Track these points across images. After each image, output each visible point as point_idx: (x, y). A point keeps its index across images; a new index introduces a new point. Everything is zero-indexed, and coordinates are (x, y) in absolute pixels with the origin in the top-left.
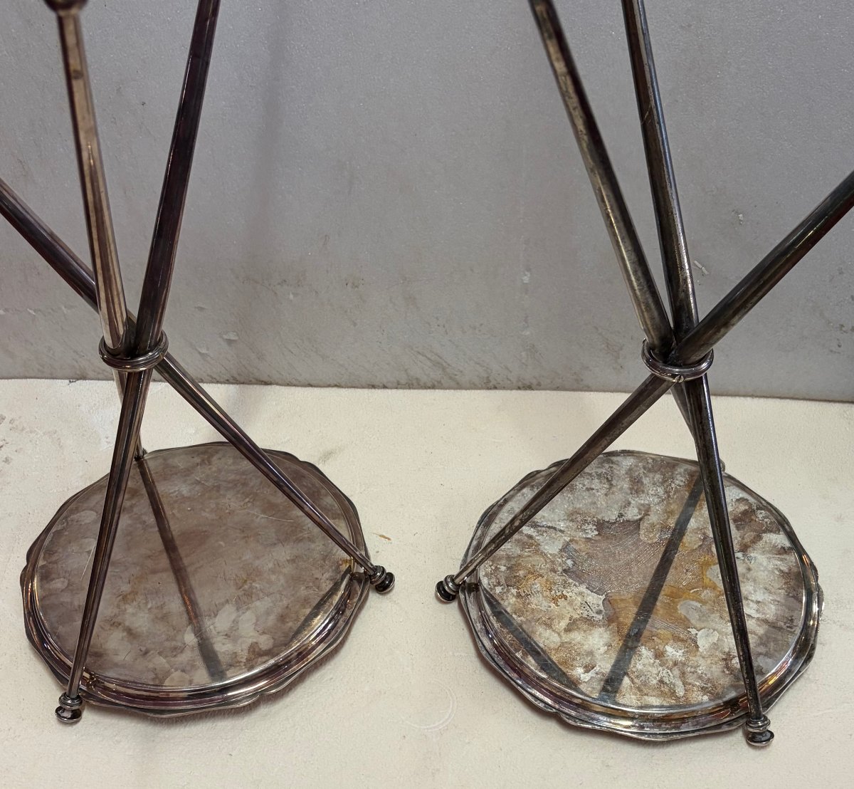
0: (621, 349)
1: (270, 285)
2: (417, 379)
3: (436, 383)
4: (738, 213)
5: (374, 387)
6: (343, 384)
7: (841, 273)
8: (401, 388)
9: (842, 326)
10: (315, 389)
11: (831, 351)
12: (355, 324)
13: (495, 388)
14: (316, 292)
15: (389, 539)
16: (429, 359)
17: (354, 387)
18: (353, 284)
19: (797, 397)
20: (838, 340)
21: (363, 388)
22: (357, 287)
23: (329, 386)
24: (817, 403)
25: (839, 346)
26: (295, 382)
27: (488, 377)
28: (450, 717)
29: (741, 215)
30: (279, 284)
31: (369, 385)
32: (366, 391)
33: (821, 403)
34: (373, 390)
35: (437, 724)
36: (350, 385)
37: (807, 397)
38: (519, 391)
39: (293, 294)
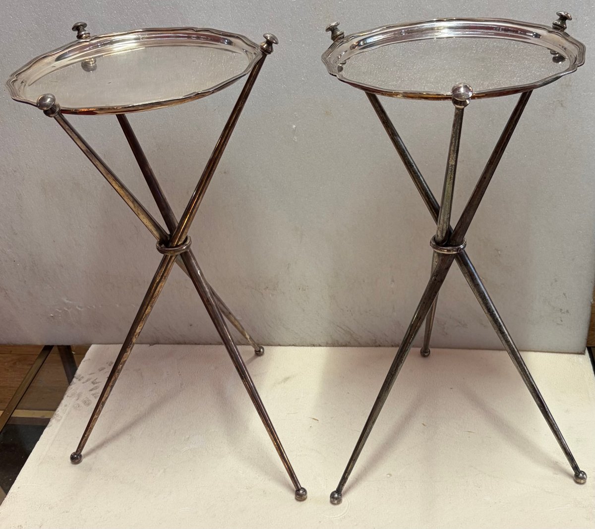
0: (445, 324)
1: (260, 289)
2: (337, 341)
3: (348, 343)
4: (498, 251)
5: (314, 346)
6: (297, 344)
7: (556, 281)
8: (329, 346)
9: (561, 310)
10: (282, 347)
11: (558, 324)
12: (304, 310)
13: (380, 346)
14: (284, 293)
15: (318, 420)
16: (343, 329)
17: (303, 346)
18: (303, 289)
19: (543, 350)
20: (561, 318)
21: (308, 346)
22: (305, 290)
23: (290, 345)
24: (555, 354)
25: (562, 321)
26: (272, 344)
27: (375, 340)
28: (346, 511)
29: (499, 252)
30: (264, 289)
31: (311, 344)
32: (309, 348)
33: (557, 354)
34: (314, 347)
35: (339, 515)
36: (301, 344)
37: (549, 351)
38: (393, 348)
39: (271, 294)
